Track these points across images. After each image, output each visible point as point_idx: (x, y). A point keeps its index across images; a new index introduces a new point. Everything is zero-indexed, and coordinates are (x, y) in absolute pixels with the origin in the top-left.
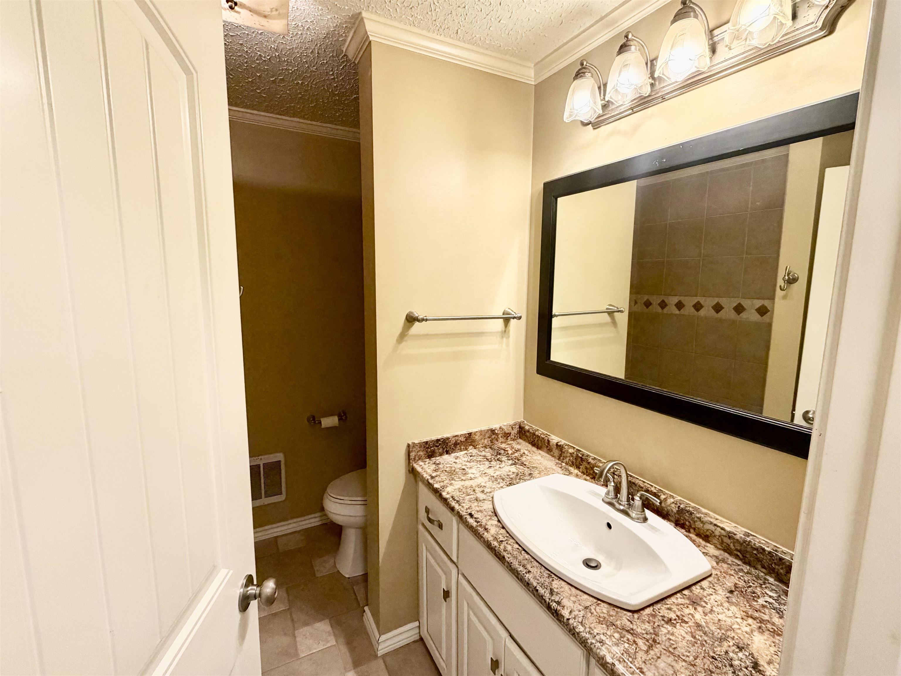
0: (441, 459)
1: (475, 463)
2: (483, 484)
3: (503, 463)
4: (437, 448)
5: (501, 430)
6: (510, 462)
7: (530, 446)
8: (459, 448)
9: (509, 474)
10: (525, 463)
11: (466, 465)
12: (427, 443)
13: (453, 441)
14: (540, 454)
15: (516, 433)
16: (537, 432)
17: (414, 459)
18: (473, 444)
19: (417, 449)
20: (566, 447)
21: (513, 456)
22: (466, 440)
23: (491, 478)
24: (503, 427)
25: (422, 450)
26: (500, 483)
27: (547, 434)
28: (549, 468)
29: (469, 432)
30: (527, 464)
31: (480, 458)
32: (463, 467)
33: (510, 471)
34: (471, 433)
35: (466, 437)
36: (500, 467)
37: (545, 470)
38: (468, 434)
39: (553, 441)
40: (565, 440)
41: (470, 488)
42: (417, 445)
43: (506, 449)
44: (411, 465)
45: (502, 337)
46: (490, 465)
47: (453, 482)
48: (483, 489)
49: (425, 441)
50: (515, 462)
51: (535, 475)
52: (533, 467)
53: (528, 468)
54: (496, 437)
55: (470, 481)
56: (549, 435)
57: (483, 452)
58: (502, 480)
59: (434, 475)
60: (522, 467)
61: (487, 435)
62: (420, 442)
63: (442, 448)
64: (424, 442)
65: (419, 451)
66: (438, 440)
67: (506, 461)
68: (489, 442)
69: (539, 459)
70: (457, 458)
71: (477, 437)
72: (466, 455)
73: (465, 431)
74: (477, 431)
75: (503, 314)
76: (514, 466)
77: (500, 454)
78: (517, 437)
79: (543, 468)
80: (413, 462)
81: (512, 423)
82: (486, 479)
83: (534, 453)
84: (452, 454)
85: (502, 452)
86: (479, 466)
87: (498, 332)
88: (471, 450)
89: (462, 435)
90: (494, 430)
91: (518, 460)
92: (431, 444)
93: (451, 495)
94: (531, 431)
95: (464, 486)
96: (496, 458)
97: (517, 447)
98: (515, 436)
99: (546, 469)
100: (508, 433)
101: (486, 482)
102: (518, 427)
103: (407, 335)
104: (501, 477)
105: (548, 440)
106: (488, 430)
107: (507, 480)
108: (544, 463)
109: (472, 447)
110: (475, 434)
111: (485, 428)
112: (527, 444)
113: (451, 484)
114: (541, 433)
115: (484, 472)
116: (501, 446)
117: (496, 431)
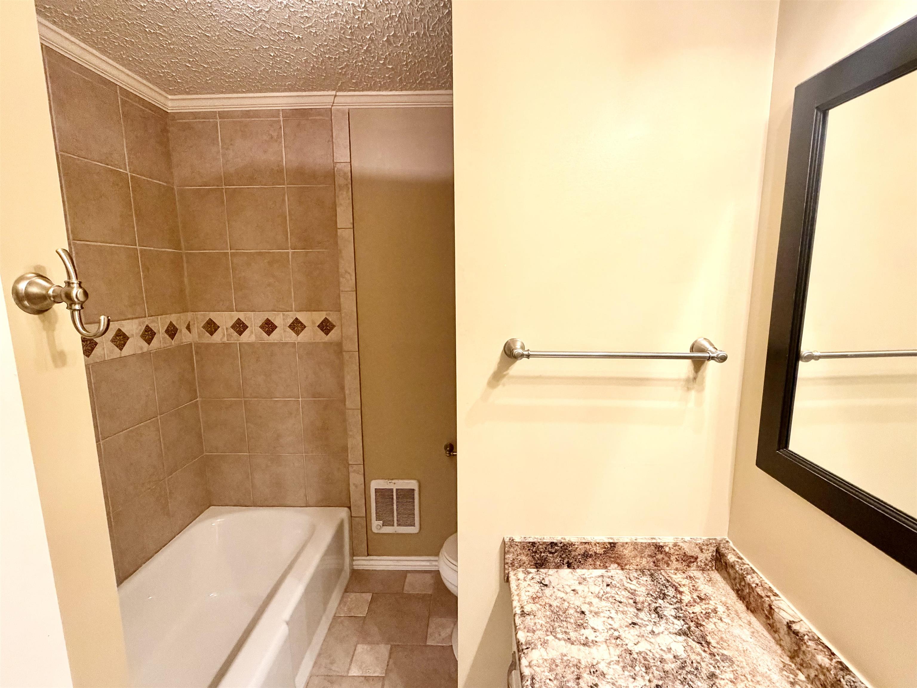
0: (556, 575)
1: (609, 605)
2: (602, 667)
3: (663, 621)
4: (551, 555)
5: (677, 548)
6: (679, 625)
7: (733, 595)
8: (592, 563)
9: (665, 656)
10: (709, 638)
11: (590, 604)
12: (533, 544)
13: (581, 549)
14: (750, 623)
15: (709, 559)
16: (749, 577)
17: (511, 564)
18: (619, 561)
19: (516, 550)
20: (810, 643)
21: (690, 610)
22: (605, 552)
23: (624, 655)
24: (681, 544)
25: (526, 553)
26: (638, 678)
27: (771, 590)
28: (762, 675)
29: (611, 541)
30: (713, 643)
31: (623, 596)
32: (585, 608)
33: (670, 650)
34: (615, 544)
35: (605, 548)
36: (653, 632)
37: (749, 677)
38: (610, 543)
39: (783, 614)
40: (815, 624)
41: (573, 669)
42: (517, 545)
43: (681, 589)
44: (507, 572)
45: (689, 389)
46: (635, 620)
47: (550, 638)
48: (596, 680)
49: (531, 540)
50: (689, 628)
51: (722, 682)
52: (725, 658)
53: (712, 654)
54: (666, 559)
55: (582, 647)
56: (776, 595)
57: (634, 582)
58: (644, 669)
59: (527, 609)
60: (698, 648)
61: (647, 552)
62: (523, 540)
63: (561, 557)
64: (529, 543)
65: (520, 554)
66: (553, 544)
67: (672, 618)
68: (652, 564)
69: (744, 637)
70: (582, 581)
71: (626, 552)
72: (600, 579)
73: (605, 539)
74: (628, 541)
75: (692, 349)
76: (682, 638)
77: (665, 596)
78: (711, 567)
79: (747, 670)
80: (510, 569)
81: (702, 538)
82: (615, 652)
83: (736, 618)
84: (578, 570)
85: (671, 592)
86: (613, 614)
87: (679, 380)
88: (614, 570)
89: (598, 543)
90: (662, 547)
91: (698, 625)
92: (540, 547)
93: (533, 672)
94: (737, 567)
95: (565, 658)
96: (654, 605)
97: (705, 588)
98: (706, 565)
99: (753, 673)
100: (692, 557)
101: (609, 663)
102: (715, 549)
103: (505, 376)
104: (645, 659)
105: (770, 606)
106: (649, 545)
107: (656, 673)
108: (753, 655)
109: (616, 565)
110: (622, 546)
111: (643, 538)
112: (728, 588)
113: (545, 643)
114: (757, 582)
115: (616, 634)
116: (674, 576)
117: (667, 549)
